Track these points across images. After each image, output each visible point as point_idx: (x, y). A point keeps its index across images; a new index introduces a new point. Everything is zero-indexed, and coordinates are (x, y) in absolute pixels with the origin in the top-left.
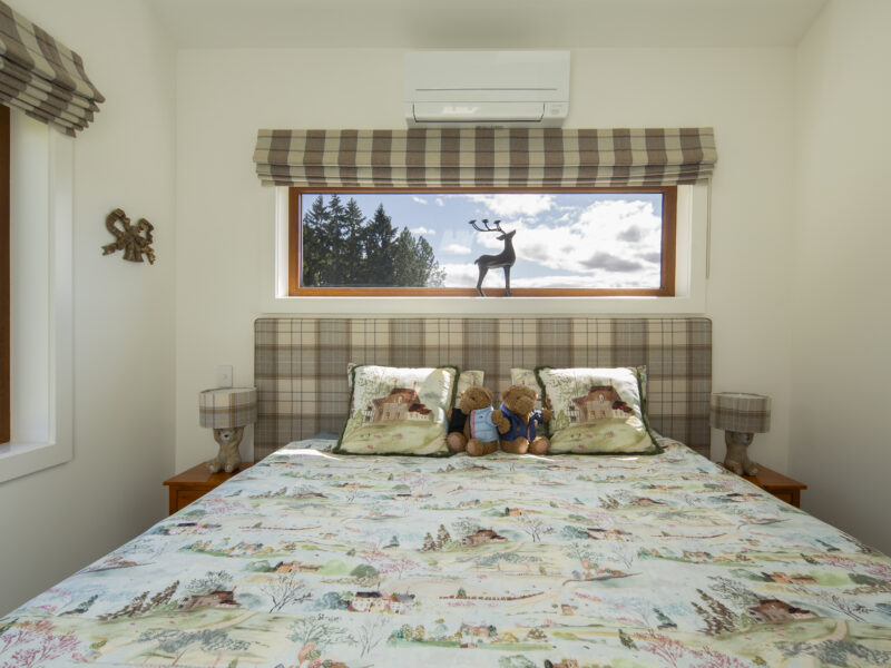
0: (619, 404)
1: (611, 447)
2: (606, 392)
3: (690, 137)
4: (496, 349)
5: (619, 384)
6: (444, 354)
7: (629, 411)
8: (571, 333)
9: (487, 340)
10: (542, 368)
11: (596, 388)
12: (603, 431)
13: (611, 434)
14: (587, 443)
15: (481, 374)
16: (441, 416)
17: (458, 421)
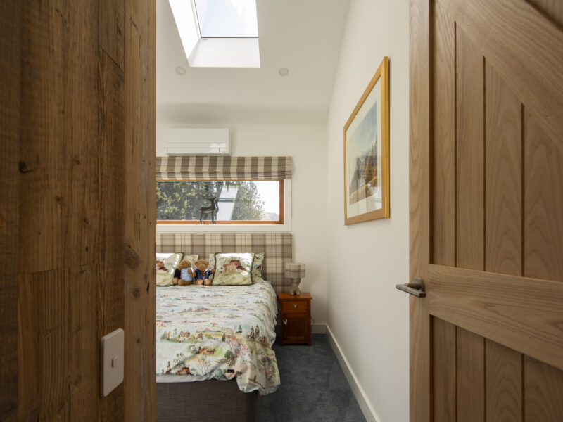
0: (240, 267)
1: (233, 283)
2: (236, 263)
3: (282, 160)
4: (204, 246)
5: (242, 259)
6: (183, 248)
7: (244, 269)
8: (235, 239)
9: (201, 242)
10: (218, 253)
11: (233, 261)
12: (231, 277)
13: (234, 278)
14: (225, 281)
15: (197, 256)
16: (173, 271)
17: (178, 274)
